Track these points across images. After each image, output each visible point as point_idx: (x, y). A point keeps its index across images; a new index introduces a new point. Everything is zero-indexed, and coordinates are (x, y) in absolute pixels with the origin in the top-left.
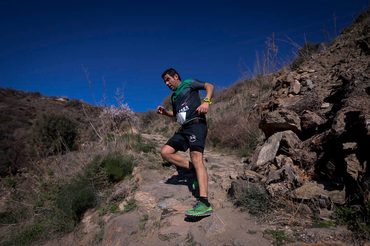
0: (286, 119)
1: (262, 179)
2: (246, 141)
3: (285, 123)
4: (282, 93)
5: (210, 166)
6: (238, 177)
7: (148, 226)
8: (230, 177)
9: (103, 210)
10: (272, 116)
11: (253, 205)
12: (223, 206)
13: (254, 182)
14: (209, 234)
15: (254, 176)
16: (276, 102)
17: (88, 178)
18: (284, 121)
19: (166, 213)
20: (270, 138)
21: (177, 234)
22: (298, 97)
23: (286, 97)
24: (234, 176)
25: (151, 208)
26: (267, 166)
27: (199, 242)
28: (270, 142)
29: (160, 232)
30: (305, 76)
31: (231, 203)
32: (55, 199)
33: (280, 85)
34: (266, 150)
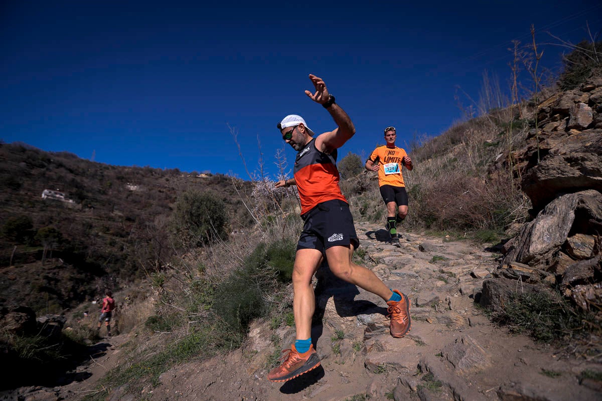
0: (582, 169)
1: (546, 276)
2: (488, 216)
3: (580, 177)
4: (551, 129)
5: (431, 258)
6: (497, 273)
7: (346, 348)
8: (472, 275)
9: (276, 321)
10: (550, 166)
11: (539, 324)
12: (472, 322)
13: (532, 281)
14: (461, 369)
15: (531, 271)
16: (542, 146)
17: (250, 275)
18: (578, 173)
19: (373, 330)
20: (550, 206)
21: (398, 364)
22: (590, 131)
23: (563, 135)
24: (482, 273)
25: (346, 321)
26: (550, 255)
27: (446, 381)
28: (552, 213)
29: (368, 360)
30: (599, 94)
31: (486, 319)
32: (210, 304)
33: (547, 117)
34: (545, 226)
